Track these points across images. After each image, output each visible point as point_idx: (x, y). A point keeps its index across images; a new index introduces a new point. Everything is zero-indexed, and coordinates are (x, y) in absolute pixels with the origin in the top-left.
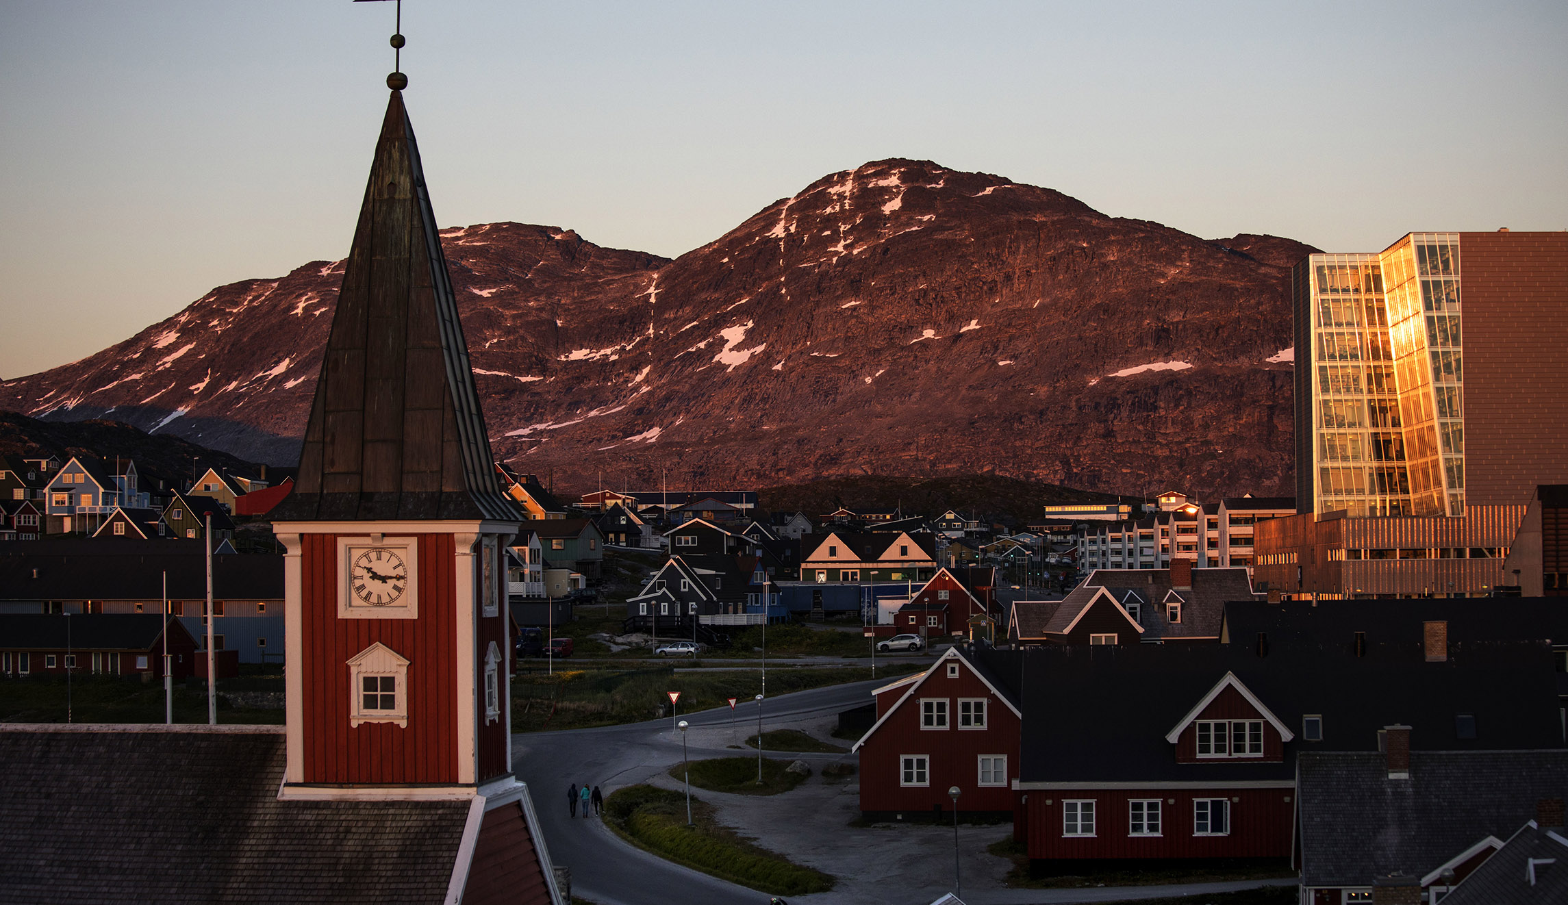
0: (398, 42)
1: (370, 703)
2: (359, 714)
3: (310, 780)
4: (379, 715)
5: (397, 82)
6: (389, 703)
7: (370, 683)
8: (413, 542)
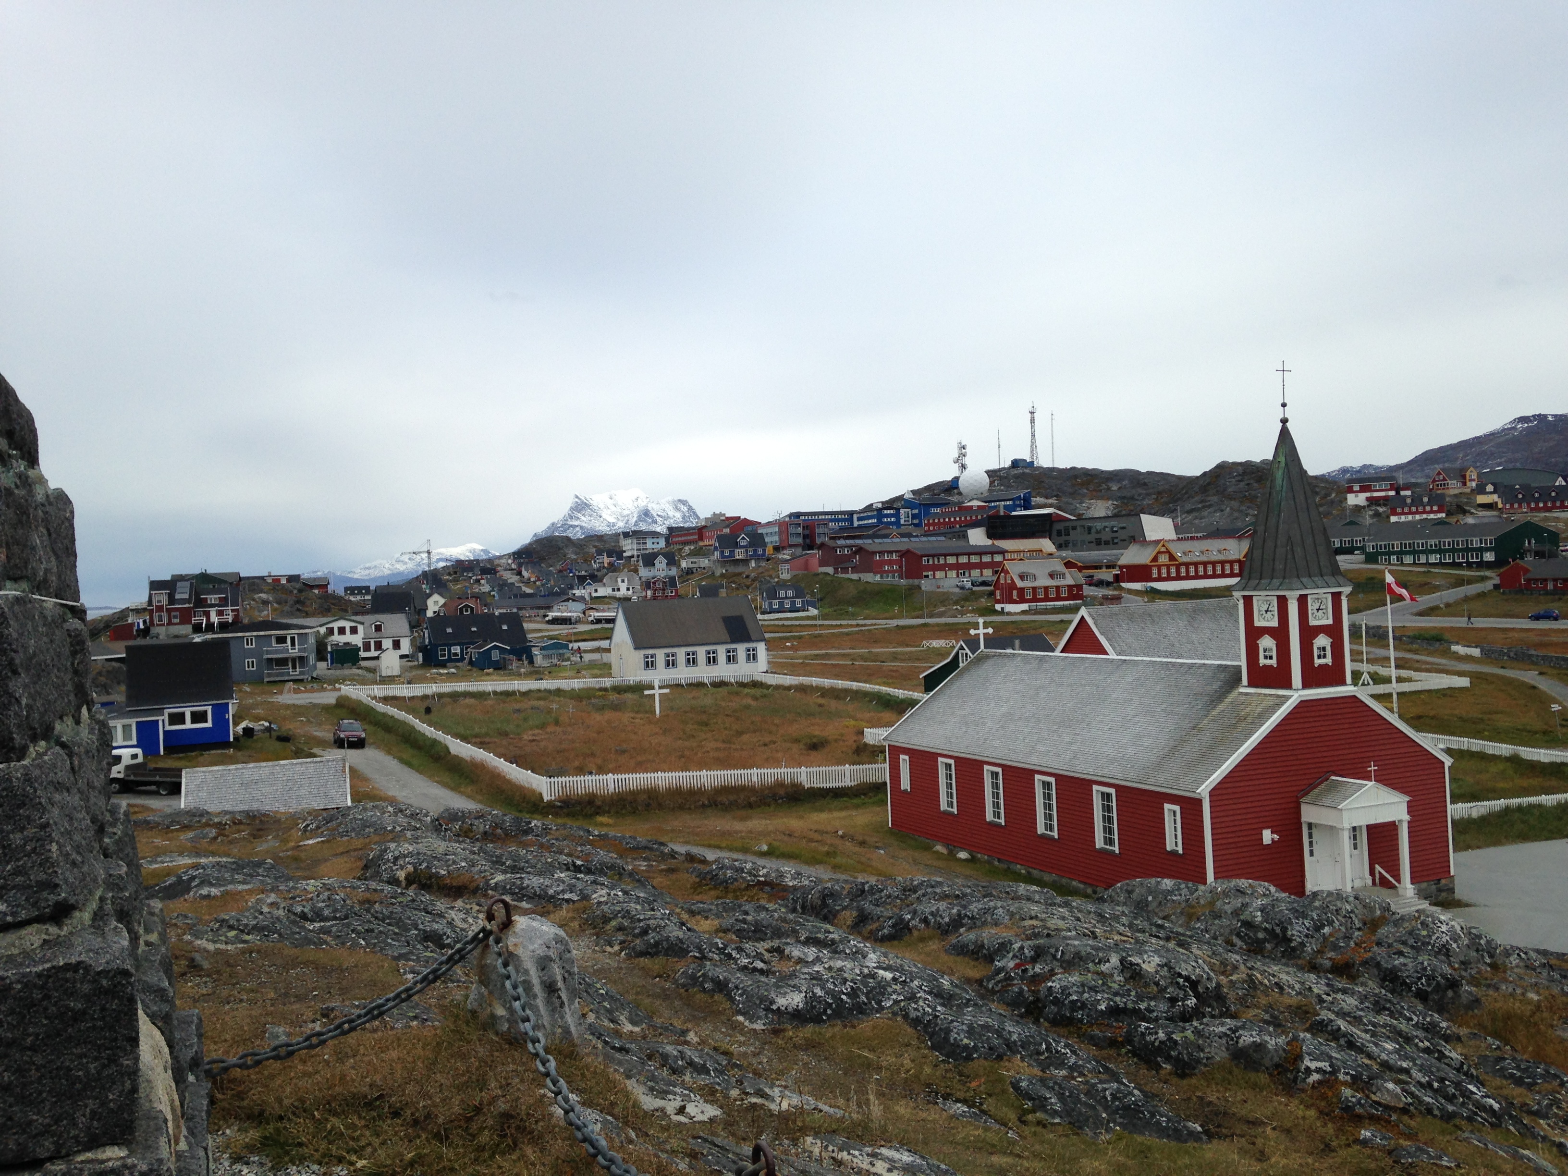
0: (1284, 405)
1: (1266, 657)
2: (1262, 661)
3: (1251, 684)
4: (1268, 662)
5: (1284, 421)
6: (1271, 658)
7: (1265, 651)
8: (1275, 599)
